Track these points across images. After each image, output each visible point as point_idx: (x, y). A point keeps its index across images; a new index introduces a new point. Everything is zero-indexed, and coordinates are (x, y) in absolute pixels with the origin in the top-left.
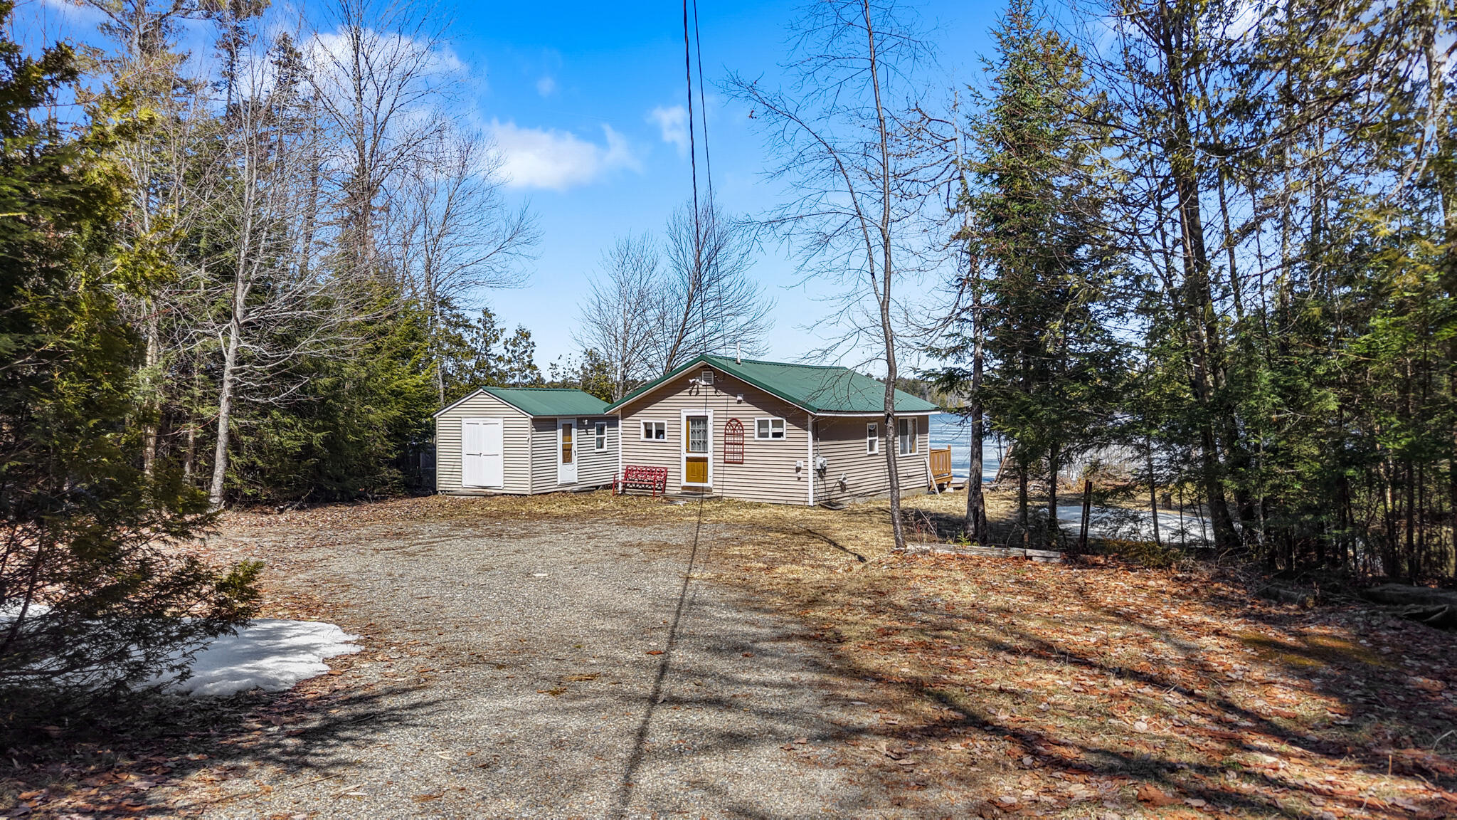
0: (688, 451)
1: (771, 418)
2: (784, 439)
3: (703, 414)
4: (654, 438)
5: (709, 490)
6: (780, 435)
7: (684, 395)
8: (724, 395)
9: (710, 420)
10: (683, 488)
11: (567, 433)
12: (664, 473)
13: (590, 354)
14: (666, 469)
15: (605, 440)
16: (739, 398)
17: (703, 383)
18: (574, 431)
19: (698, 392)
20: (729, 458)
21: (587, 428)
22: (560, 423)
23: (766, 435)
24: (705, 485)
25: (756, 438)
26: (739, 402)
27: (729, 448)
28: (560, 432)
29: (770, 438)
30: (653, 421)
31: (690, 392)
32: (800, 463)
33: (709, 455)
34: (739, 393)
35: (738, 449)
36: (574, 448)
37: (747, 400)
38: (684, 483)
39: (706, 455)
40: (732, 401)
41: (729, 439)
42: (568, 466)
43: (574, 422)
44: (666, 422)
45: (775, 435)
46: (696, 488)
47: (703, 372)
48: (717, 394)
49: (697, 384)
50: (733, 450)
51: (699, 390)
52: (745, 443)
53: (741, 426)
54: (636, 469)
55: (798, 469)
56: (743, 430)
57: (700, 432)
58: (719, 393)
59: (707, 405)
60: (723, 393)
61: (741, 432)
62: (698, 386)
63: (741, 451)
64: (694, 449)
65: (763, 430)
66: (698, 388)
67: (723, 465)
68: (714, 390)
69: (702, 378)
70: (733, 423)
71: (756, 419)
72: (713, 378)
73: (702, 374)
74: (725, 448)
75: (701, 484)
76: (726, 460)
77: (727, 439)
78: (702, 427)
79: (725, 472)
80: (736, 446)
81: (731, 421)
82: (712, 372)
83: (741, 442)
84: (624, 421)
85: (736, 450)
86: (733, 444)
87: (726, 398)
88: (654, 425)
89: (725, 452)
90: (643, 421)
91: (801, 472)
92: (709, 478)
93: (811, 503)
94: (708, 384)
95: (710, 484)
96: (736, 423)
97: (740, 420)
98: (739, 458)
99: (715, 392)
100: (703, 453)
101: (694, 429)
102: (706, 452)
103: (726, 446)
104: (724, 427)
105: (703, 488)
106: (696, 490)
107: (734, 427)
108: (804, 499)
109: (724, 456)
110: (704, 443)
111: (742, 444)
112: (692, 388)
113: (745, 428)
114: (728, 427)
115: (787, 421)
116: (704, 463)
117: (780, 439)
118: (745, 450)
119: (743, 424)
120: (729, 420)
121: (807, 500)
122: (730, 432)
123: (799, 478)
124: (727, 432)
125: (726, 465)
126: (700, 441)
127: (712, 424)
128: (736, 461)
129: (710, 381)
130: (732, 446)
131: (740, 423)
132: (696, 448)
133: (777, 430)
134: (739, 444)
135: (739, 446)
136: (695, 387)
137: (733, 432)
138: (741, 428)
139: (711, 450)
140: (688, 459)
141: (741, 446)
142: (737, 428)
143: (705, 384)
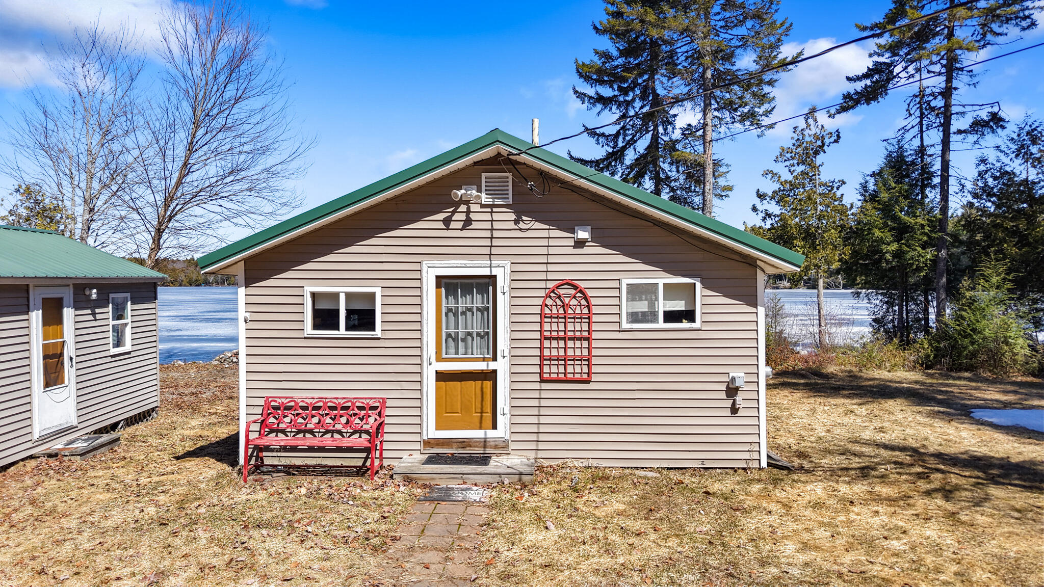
0: (439, 359)
1: (662, 279)
2: (697, 325)
3: (486, 272)
4: (342, 331)
5: (503, 446)
6: (689, 315)
7: (432, 224)
8: (537, 230)
9: (502, 283)
10: (429, 443)
11: (53, 318)
12: (374, 412)
13: (28, 192)
14: (380, 400)
15: (128, 331)
16: (583, 234)
17: (485, 199)
18: (68, 314)
19: (468, 222)
20: (554, 370)
21: (94, 306)
22: (36, 296)
23: (652, 316)
24: (491, 433)
25: (625, 325)
26: (580, 244)
27: (554, 349)
28: (36, 317)
29: (661, 324)
30: (342, 289)
31: (447, 222)
32: (738, 374)
33: (501, 366)
34: (583, 224)
35: (576, 349)
36: (70, 351)
37: (599, 238)
38: (431, 432)
39: (492, 366)
40: (561, 239)
41: (552, 327)
42: (57, 393)
43: (68, 295)
44: (378, 292)
45: (670, 317)
46: (464, 443)
47: (484, 175)
48: (521, 225)
49: (467, 203)
50: (562, 353)
51: (473, 216)
52: (595, 335)
53: (586, 298)
54: (292, 404)
55: (732, 391)
56: (588, 307)
57: (469, 314)
58: (527, 222)
59: (494, 250)
60: (538, 225)
61: (585, 311)
62: (469, 208)
63: (585, 353)
64: (457, 353)
65: (642, 306)
66: (468, 212)
67: (537, 386)
68: (513, 217)
69: (483, 188)
70: (561, 292)
71: (624, 283)
72: (510, 188)
73: (483, 180)
74: (541, 349)
75: (478, 434)
76: (545, 376)
77: (547, 327)
78: (478, 301)
79: (544, 403)
80: (570, 344)
81: (557, 288)
82: (509, 175)
83: (585, 334)
84: (251, 291)
85: (570, 353)
86: (564, 339)
87: (545, 234)
88: (342, 298)
89: (542, 357)
90: (309, 289)
91: (739, 398)
92: (500, 418)
93: (764, 464)
94: (498, 202)
95: (502, 431)
96: (573, 292)
97: (582, 285)
98: (578, 370)
99: (516, 222)
100: (484, 359)
101: (452, 305)
102: (495, 359)
103: (547, 344)
104: (540, 301)
105: (485, 442)
106: (463, 448)
107: (567, 300)
108: (746, 456)
109: (541, 366)
110: (482, 337)
111: (588, 339)
112: (453, 213)
113: (593, 301)
114: (549, 302)
115: (705, 286)
116: (488, 384)
117: (685, 325)
118: (594, 352)
119: (590, 293)
120: (551, 285)
121: (756, 456)
122: (555, 311)
123: (734, 410)
124: (547, 311)
125: (545, 386)
126: (469, 334)
127: (507, 295)
128: (570, 376)
129: (502, 195)
130: (562, 344)
131: (581, 292)
132: (461, 350)
133: (679, 305)
134: (580, 339)
135: (578, 344)
136: (463, 208)
137: (561, 311)
138: (584, 302)
139: (506, 353)
140: (441, 376)
141: (585, 344)
142: (574, 302)
143: (489, 201)
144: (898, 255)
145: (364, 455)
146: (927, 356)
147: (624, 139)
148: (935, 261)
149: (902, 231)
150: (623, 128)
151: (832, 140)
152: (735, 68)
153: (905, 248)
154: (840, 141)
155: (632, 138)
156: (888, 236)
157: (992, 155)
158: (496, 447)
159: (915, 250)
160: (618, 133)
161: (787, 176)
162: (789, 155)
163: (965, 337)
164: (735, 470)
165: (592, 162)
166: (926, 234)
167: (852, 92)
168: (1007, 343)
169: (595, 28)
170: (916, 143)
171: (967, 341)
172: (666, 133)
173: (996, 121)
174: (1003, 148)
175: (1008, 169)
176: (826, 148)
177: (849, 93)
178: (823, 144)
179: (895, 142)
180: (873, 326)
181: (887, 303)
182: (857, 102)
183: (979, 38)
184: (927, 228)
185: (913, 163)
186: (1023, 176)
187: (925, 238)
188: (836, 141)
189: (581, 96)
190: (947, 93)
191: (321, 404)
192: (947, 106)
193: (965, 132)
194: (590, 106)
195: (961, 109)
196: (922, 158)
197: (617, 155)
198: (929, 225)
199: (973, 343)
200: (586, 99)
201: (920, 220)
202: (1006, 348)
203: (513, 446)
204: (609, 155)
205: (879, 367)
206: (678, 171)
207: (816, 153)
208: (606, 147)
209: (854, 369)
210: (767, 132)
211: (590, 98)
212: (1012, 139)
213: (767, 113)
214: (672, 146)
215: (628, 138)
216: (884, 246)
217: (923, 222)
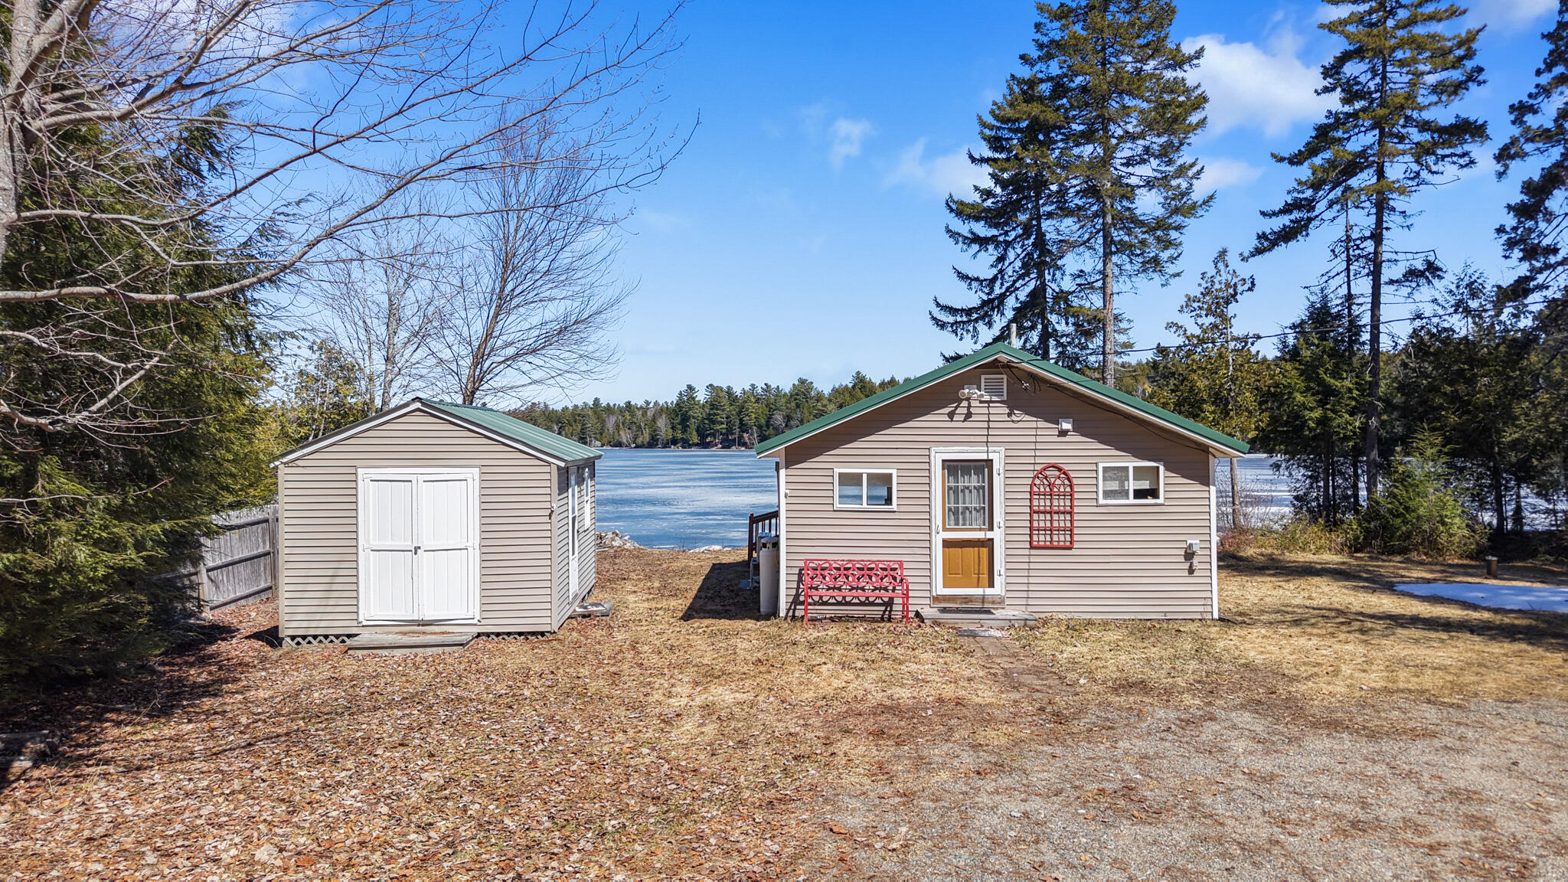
0: (944, 527)
1: (1132, 463)
2: (1161, 500)
3: (984, 456)
4: (865, 505)
5: (1000, 602)
6: (1153, 493)
7: (937, 418)
8: (1030, 421)
9: (997, 465)
10: (937, 599)
12: (893, 573)
14: (901, 563)
16: (1066, 426)
17: (984, 396)
19: (969, 415)
20: (1041, 538)
23: (1124, 493)
24: (987, 591)
25: (1102, 501)
26: (1063, 433)
27: (1041, 521)
29: (1131, 500)
30: (865, 471)
31: (951, 415)
32: (1194, 541)
33: (997, 535)
34: (1066, 417)
35: (1060, 521)
37: (1080, 429)
38: (940, 590)
39: (990, 535)
40: (1046, 430)
41: (1040, 503)
44: (894, 472)
45: (1139, 494)
46: (967, 599)
47: (983, 377)
48: (1014, 418)
49: (968, 399)
50: (1048, 524)
51: (972, 410)
52: (1076, 510)
53: (1069, 479)
54: (827, 565)
55: (1189, 555)
56: (1071, 486)
57: (967, 491)
58: (1018, 415)
59: (990, 439)
60: (1028, 418)
61: (1068, 489)
62: (969, 404)
63: (1068, 524)
64: (957, 523)
65: (1114, 486)
66: (969, 407)
67: (1027, 552)
68: (1007, 411)
69: (983, 387)
70: (1048, 473)
71: (1101, 466)
72: (1005, 387)
73: (983, 381)
74: (1031, 521)
75: (979, 591)
76: (1035, 543)
77: (1035, 503)
78: (974, 481)
79: (1032, 566)
80: (1056, 517)
81: (1044, 469)
82: (1005, 377)
83: (1068, 508)
84: (791, 472)
85: (1056, 524)
86: (1050, 513)
87: (1034, 425)
88: (865, 477)
89: (1031, 528)
90: (837, 471)
91: (1195, 561)
92: (996, 578)
93: (1216, 616)
94: (994, 398)
95: (998, 589)
96: (1058, 473)
97: (1066, 468)
98: (1061, 538)
99: (1009, 415)
100: (980, 530)
101: (952, 484)
102: (991, 528)
103: (1035, 517)
104: (1029, 481)
105: (983, 599)
106: (966, 603)
107: (1053, 480)
108: (1201, 609)
109: (1031, 536)
110: (978, 511)
111: (1071, 513)
112: (956, 407)
113: (1075, 481)
114: (1037, 482)
115: (1167, 469)
116: (985, 551)
117: (1150, 501)
118: (1076, 524)
119: (1072, 475)
120: (1038, 468)
121: (1209, 609)
122: (1042, 489)
123: (1191, 571)
124: (1035, 489)
125: (1033, 552)
126: (967, 508)
127: (1002, 475)
128: (1055, 544)
129: (999, 393)
130: (1048, 517)
131: (1065, 473)
132: (961, 522)
133: (1145, 485)
134: (1063, 513)
135: (1062, 517)
136: (965, 404)
137: (1048, 489)
138: (1066, 482)
139: (1002, 525)
140: (947, 544)
141: (1068, 517)
142: (1058, 482)
143: (987, 398)
144: (1323, 421)
145: (883, 608)
146: (1356, 538)
147: (1002, 284)
148: (1364, 428)
149: (1326, 394)
150: (1001, 271)
151: (1246, 287)
152: (1134, 206)
153: (1330, 414)
154: (1255, 289)
155: (1012, 285)
156: (1311, 401)
157: (1428, 310)
158: (993, 602)
159: (1341, 417)
160: (995, 278)
161: (1194, 330)
162: (1196, 305)
163: (1398, 516)
164: (1193, 620)
165: (963, 310)
166: (1353, 398)
167: (1268, 231)
168: (1444, 524)
169: (971, 157)
170: (1344, 291)
171: (1399, 520)
172: (1054, 280)
173: (1432, 270)
174: (1441, 300)
175: (1446, 325)
176: (1238, 297)
177: (1264, 233)
178: (1236, 294)
179: (1317, 290)
180: (1294, 505)
181: (1310, 477)
182: (1274, 244)
183: (1412, 175)
184: (1355, 392)
185: (1339, 316)
186: (1463, 333)
187: (1354, 403)
188: (1250, 289)
189: (953, 235)
190: (1377, 237)
191: (850, 565)
192: (1376, 253)
193: (1397, 281)
194: (965, 247)
195: (1393, 256)
196: (1349, 308)
197: (993, 304)
198: (1357, 389)
199: (1405, 523)
200: (960, 239)
201: (1347, 383)
202: (1441, 528)
203: (1007, 602)
204: (984, 303)
205: (1304, 550)
206: (1067, 324)
207: (1228, 303)
208: (979, 293)
209: (1275, 552)
210: (1171, 281)
211: (966, 238)
212: (1451, 291)
213: (1172, 259)
214: (1062, 296)
215: (1006, 285)
216: (1307, 412)
217: (1351, 386)
